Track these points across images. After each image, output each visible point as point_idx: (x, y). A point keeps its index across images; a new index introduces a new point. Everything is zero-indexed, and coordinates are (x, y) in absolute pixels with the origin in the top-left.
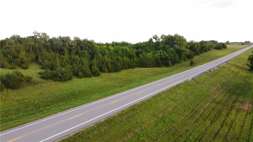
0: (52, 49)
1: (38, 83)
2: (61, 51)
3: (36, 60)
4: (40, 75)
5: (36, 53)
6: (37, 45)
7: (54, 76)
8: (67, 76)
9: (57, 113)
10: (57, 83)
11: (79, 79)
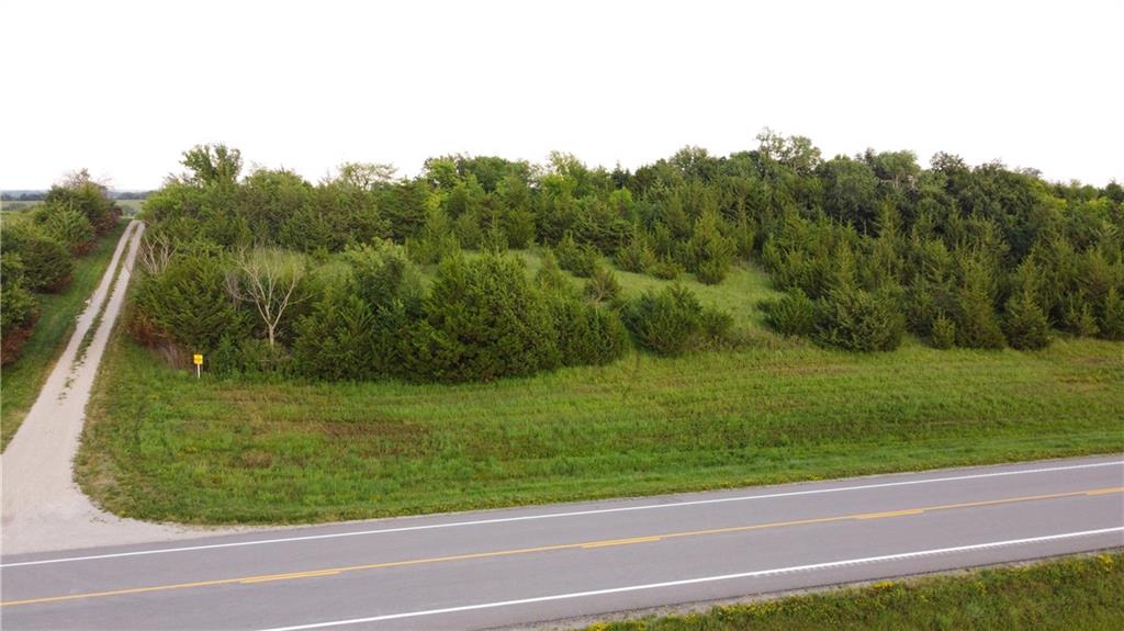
0: (825, 209)
1: (750, 343)
2: (865, 219)
3: (755, 251)
4: (761, 314)
5: (758, 220)
6: (766, 187)
7: (818, 324)
8: (878, 332)
9: (809, 479)
11: (934, 351)
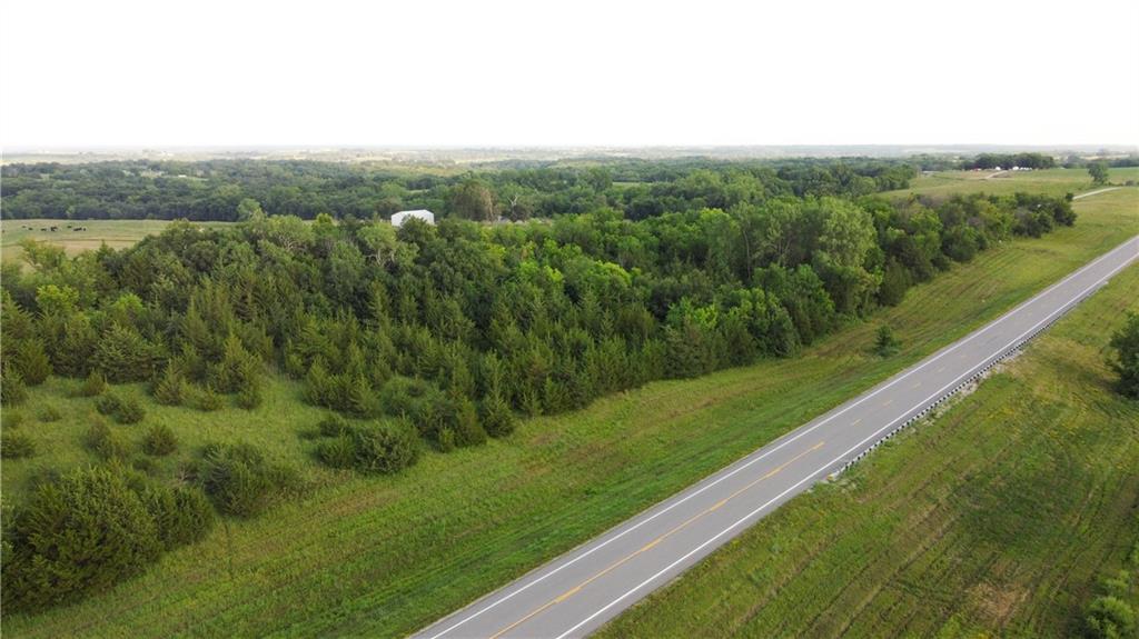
2: (359, 298)
3: (277, 355)
4: (307, 445)
7: (359, 455)
8: (405, 455)
10: (372, 482)
11: (442, 456)
